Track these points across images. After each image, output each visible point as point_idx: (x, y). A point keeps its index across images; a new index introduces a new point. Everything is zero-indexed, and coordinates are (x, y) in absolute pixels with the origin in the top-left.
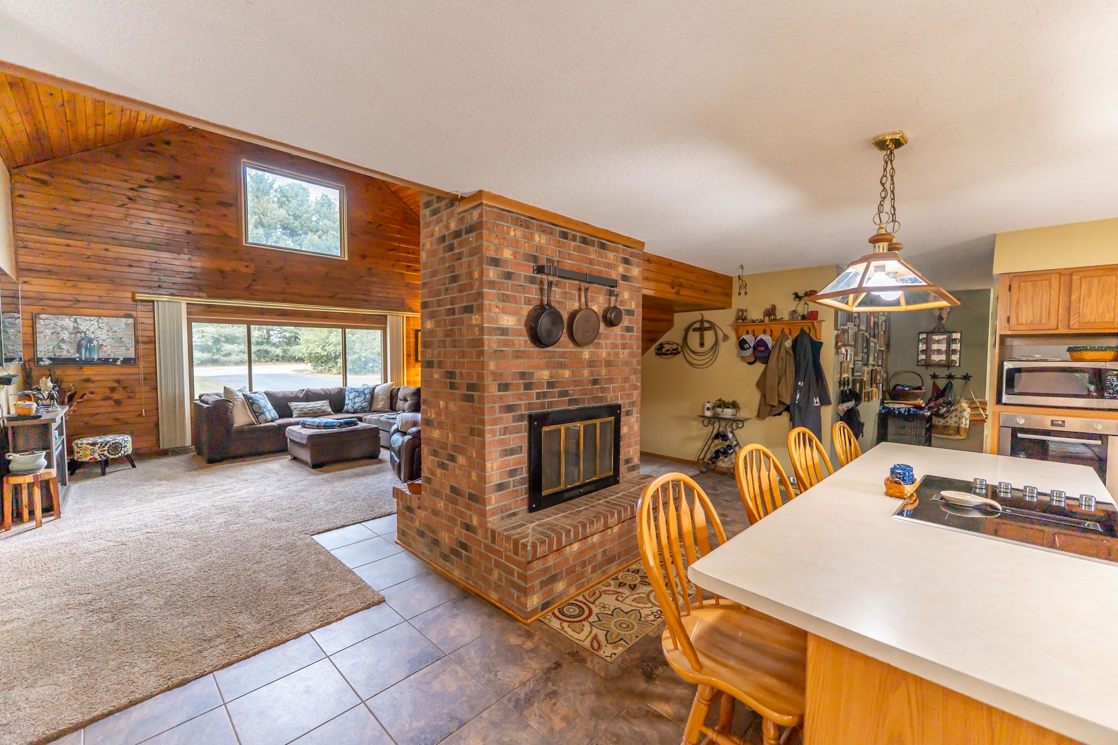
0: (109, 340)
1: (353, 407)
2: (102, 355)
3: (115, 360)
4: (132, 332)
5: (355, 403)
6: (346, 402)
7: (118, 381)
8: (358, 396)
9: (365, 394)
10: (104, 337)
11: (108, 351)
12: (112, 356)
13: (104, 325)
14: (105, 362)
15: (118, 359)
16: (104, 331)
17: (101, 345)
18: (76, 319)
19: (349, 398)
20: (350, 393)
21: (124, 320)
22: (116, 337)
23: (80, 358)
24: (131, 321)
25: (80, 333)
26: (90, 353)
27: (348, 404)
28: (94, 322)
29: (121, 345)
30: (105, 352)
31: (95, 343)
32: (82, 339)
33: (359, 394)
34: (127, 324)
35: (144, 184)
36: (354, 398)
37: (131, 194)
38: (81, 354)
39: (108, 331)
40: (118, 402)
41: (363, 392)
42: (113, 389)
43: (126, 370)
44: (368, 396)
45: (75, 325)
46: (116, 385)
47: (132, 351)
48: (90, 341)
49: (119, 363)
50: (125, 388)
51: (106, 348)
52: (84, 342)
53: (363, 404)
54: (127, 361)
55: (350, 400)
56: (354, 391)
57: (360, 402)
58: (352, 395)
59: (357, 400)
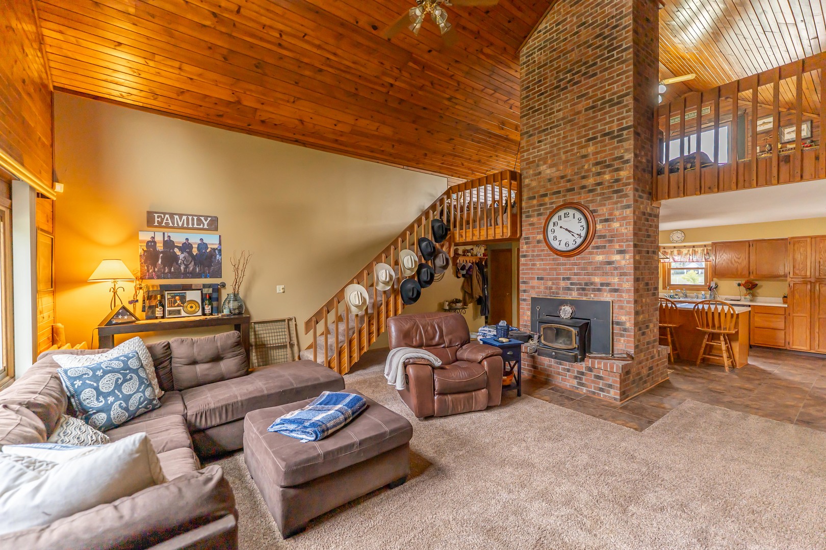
1: (127, 409)
5: (127, 398)
8: (125, 381)
9: (135, 372)
20: (97, 379)
33: (125, 375)
36: (118, 386)
55: (106, 395)
56: (105, 373)
57: (137, 391)
58: (106, 384)
59: (127, 389)
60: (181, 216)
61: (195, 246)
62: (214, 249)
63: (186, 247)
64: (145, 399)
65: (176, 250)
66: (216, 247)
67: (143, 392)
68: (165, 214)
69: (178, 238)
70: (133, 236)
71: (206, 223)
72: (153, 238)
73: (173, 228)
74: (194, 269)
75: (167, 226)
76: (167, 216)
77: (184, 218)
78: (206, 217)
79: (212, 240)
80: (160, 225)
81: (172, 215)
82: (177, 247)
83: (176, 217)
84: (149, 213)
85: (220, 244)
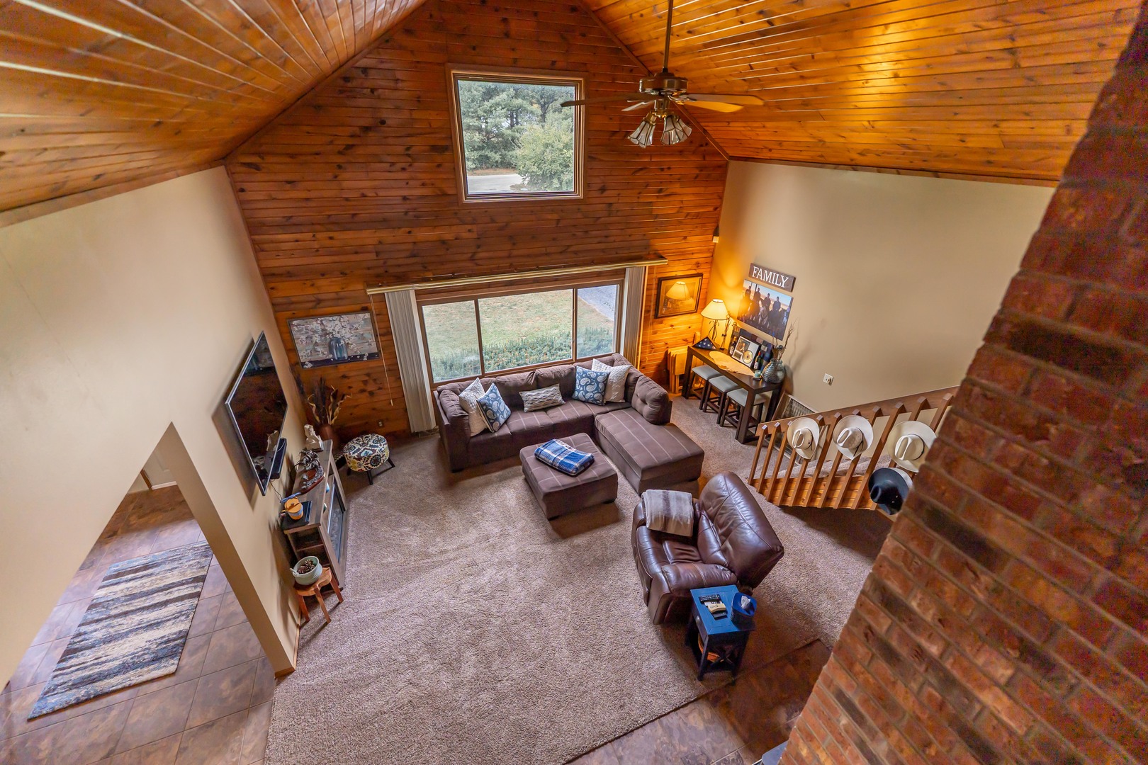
0: (353, 338)
1: (584, 396)
2: (351, 353)
3: (362, 356)
4: (370, 327)
5: (587, 392)
6: (577, 387)
7: (368, 375)
8: (590, 384)
9: (598, 383)
10: (348, 335)
11: (355, 349)
12: (359, 353)
13: (345, 323)
14: (354, 359)
15: (364, 355)
16: (347, 329)
17: (348, 343)
18: (321, 321)
19: (580, 384)
20: (582, 377)
21: (361, 315)
22: (358, 334)
23: (334, 359)
24: (367, 315)
25: (328, 334)
26: (341, 354)
27: (579, 391)
28: (337, 322)
29: (364, 341)
30: (352, 350)
31: (342, 342)
32: (331, 340)
33: (592, 382)
34: (365, 320)
35: (351, 142)
36: (586, 385)
37: (340, 159)
38: (333, 354)
39: (350, 329)
40: (371, 393)
41: (595, 379)
42: (365, 382)
43: (373, 364)
44: (601, 386)
45: (323, 327)
46: (367, 378)
47: (374, 345)
48: (338, 340)
49: (365, 359)
50: (375, 380)
51: (352, 346)
52: (333, 343)
53: (595, 396)
54: (371, 356)
55: (581, 386)
56: (586, 376)
57: (592, 392)
58: (584, 381)
59: (589, 388)
60: (769, 270)
61: (772, 303)
62: (784, 310)
63: (767, 301)
64: (593, 397)
65: (760, 302)
66: (786, 308)
67: (594, 394)
68: (760, 267)
69: (764, 292)
70: (741, 283)
71: (784, 282)
72: (750, 287)
73: (762, 281)
74: (766, 324)
75: (759, 279)
76: (761, 270)
77: (771, 273)
78: (786, 276)
79: (785, 301)
80: (755, 278)
81: (764, 269)
82: (761, 299)
83: (766, 271)
84: (752, 264)
85: (790, 306)
